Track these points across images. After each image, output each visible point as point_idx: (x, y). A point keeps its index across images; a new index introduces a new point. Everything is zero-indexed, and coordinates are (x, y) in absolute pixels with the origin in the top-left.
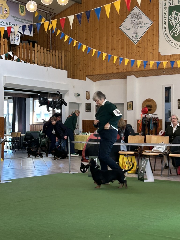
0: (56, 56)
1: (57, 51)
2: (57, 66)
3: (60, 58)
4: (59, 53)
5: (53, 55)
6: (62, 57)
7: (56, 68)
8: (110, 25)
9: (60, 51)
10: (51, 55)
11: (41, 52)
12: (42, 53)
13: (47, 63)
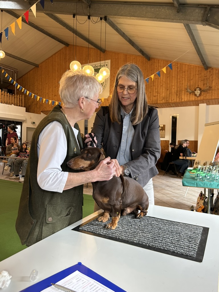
0: (17, 98)
1: (18, 95)
2: (18, 104)
3: (21, 99)
4: (20, 96)
5: (15, 97)
6: (22, 99)
7: (17, 105)
8: (54, 81)
9: (21, 95)
10: (13, 97)
11: (4, 95)
12: (6, 96)
13: (10, 102)
